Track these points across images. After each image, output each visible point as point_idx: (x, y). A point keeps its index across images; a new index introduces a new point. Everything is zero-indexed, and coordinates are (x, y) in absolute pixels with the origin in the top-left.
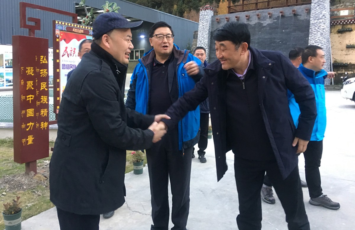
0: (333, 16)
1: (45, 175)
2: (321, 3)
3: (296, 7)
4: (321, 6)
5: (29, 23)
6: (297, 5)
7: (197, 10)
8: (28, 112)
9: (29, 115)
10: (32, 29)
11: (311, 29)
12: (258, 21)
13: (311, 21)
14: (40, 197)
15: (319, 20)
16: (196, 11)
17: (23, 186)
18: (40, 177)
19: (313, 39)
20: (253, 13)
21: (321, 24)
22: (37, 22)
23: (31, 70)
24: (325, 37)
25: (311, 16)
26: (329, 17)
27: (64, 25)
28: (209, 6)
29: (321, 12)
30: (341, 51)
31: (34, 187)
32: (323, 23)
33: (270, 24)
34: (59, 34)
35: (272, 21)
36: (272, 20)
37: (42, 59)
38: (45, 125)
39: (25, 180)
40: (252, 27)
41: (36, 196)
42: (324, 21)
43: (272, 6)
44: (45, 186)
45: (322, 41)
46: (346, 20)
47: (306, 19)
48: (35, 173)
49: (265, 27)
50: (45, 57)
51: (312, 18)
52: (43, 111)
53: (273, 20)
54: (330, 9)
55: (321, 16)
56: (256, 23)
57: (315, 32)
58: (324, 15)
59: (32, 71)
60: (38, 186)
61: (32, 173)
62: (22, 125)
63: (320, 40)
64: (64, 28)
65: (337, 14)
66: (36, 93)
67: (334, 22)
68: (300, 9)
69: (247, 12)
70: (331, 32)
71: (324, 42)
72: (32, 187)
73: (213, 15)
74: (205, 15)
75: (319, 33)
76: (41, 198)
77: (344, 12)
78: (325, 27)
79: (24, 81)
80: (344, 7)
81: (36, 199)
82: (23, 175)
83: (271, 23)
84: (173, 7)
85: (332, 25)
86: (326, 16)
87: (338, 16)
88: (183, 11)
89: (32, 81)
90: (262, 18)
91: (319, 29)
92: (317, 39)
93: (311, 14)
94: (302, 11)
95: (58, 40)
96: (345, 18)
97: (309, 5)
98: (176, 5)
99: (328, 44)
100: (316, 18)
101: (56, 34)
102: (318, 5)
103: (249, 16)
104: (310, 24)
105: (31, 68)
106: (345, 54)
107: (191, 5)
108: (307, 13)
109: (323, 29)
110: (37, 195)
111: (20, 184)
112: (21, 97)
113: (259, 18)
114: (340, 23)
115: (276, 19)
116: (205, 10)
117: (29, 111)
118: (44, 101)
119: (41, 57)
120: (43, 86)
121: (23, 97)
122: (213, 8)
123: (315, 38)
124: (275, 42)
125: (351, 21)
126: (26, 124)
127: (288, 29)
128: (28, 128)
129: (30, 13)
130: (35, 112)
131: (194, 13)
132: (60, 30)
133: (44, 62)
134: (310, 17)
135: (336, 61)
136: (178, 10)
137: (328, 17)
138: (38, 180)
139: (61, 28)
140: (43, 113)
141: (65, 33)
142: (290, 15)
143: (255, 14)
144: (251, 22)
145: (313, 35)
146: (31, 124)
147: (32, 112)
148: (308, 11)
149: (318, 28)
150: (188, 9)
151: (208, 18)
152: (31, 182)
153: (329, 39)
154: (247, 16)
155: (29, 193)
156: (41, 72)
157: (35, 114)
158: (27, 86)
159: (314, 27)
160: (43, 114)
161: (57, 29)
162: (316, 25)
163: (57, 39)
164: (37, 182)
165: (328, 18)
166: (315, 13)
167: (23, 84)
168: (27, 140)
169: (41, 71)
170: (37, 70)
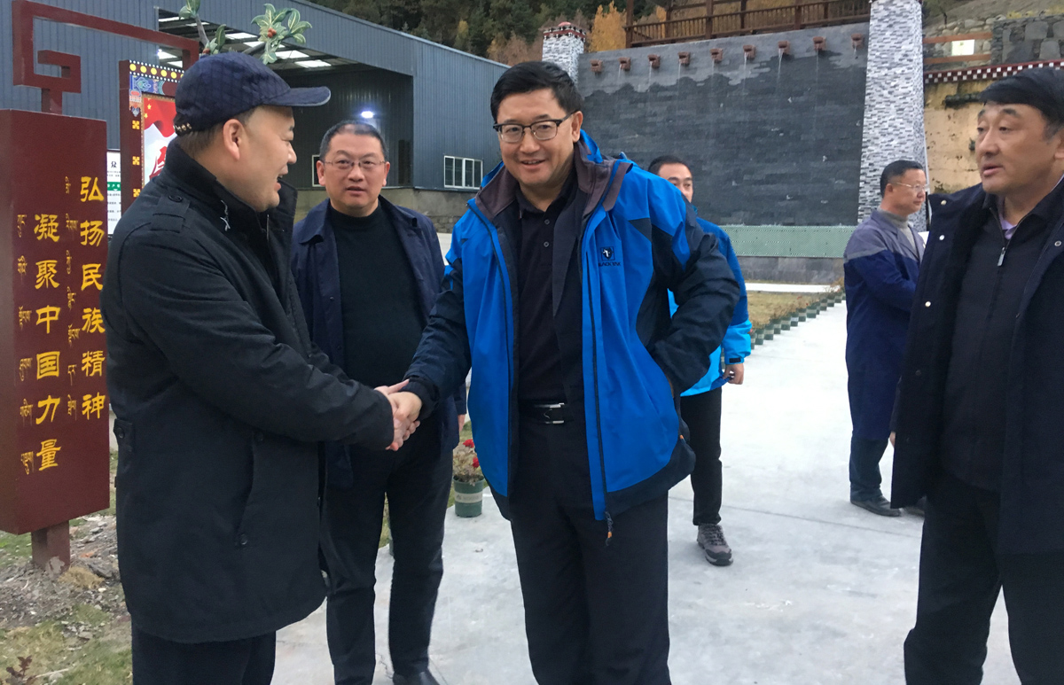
0: (931, 58)
1: (96, 567)
2: (898, 19)
3: (824, 29)
4: (896, 27)
5: (42, 70)
6: (825, 25)
7: (527, 36)
8: (41, 364)
9: (42, 371)
10: (51, 90)
11: (869, 94)
12: (717, 72)
13: (870, 71)
14: (86, 646)
15: (893, 70)
16: (525, 39)
17: (28, 609)
18: (82, 577)
19: (877, 125)
20: (701, 46)
21: (897, 81)
22: (71, 65)
23: (51, 224)
24: (911, 119)
25: (869, 57)
26: (921, 60)
27: (156, 76)
28: (569, 23)
29: (898, 45)
30: (956, 160)
31: (62, 610)
32: (903, 77)
33: (751, 79)
34: (139, 106)
35: (757, 70)
36: (755, 68)
37: (85, 189)
38: (94, 405)
39: (32, 589)
40: (699, 87)
41: (73, 641)
42: (906, 71)
43: (755, 28)
44: (101, 605)
45: (901, 131)
46: (969, 69)
47: (854, 67)
48: (63, 564)
49: (736, 87)
50: (96, 179)
51: (874, 64)
52: (89, 359)
53: (761, 67)
54: (924, 36)
55: (897, 57)
56: (710, 77)
57: (881, 103)
58: (906, 55)
59: (54, 227)
60: (76, 608)
61: (56, 563)
62: (22, 408)
63: (895, 127)
64: (155, 85)
65: (942, 52)
66: (68, 300)
67: (935, 75)
68: (837, 36)
69: (683, 44)
70: (925, 105)
71: (908, 133)
72: (58, 612)
73: (581, 52)
74: (558, 51)
75: (892, 106)
76: (92, 649)
77: (962, 44)
78: (911, 89)
79: (27, 260)
80: (958, 32)
81: (75, 654)
82: (25, 572)
83: (753, 76)
84: (456, 27)
85: (930, 85)
86: (915, 57)
87: (946, 57)
88: (487, 38)
89: (55, 261)
90: (727, 62)
91: (894, 94)
92: (886, 125)
93: (869, 50)
94: (843, 41)
95: (136, 125)
96: (965, 63)
97: (861, 25)
98: (465, 20)
99: (918, 140)
100: (883, 63)
101: (131, 105)
102: (890, 26)
103: (689, 56)
104: (868, 80)
105: (51, 216)
106: (968, 168)
107: (509, 22)
108: (858, 48)
109: (905, 95)
110: (75, 639)
111: (16, 603)
112: (17, 312)
113: (718, 62)
114: (950, 79)
115: (769, 64)
116: (560, 36)
117: (42, 361)
118: (92, 327)
119: (84, 179)
120: (89, 277)
121: (24, 315)
122: (581, 31)
123: (881, 121)
124: (764, 133)
125: (984, 71)
126: (36, 403)
127: (802, 95)
128: (39, 417)
129: (46, 35)
130: (63, 364)
131: (520, 47)
132: (143, 92)
133: (92, 197)
134: (866, 60)
135: (942, 189)
136: (472, 35)
137: (917, 61)
138: (75, 585)
139: (147, 87)
140: (88, 365)
141: (158, 102)
142: (807, 55)
143: (705, 49)
144: (693, 73)
145: (875, 112)
146: (49, 401)
147: (54, 362)
148: (860, 41)
149: (890, 93)
150: (500, 34)
151: (569, 60)
152: (54, 593)
153: (921, 125)
154: (682, 57)
155: (49, 633)
156: (84, 229)
157: (63, 369)
158: (38, 276)
159: (879, 89)
160: (91, 369)
161: (134, 90)
162: (883, 84)
163: (134, 122)
164: (74, 594)
165: (918, 64)
166: (880, 49)
167: (24, 271)
168: (38, 455)
169: (82, 226)
170: (70, 224)
